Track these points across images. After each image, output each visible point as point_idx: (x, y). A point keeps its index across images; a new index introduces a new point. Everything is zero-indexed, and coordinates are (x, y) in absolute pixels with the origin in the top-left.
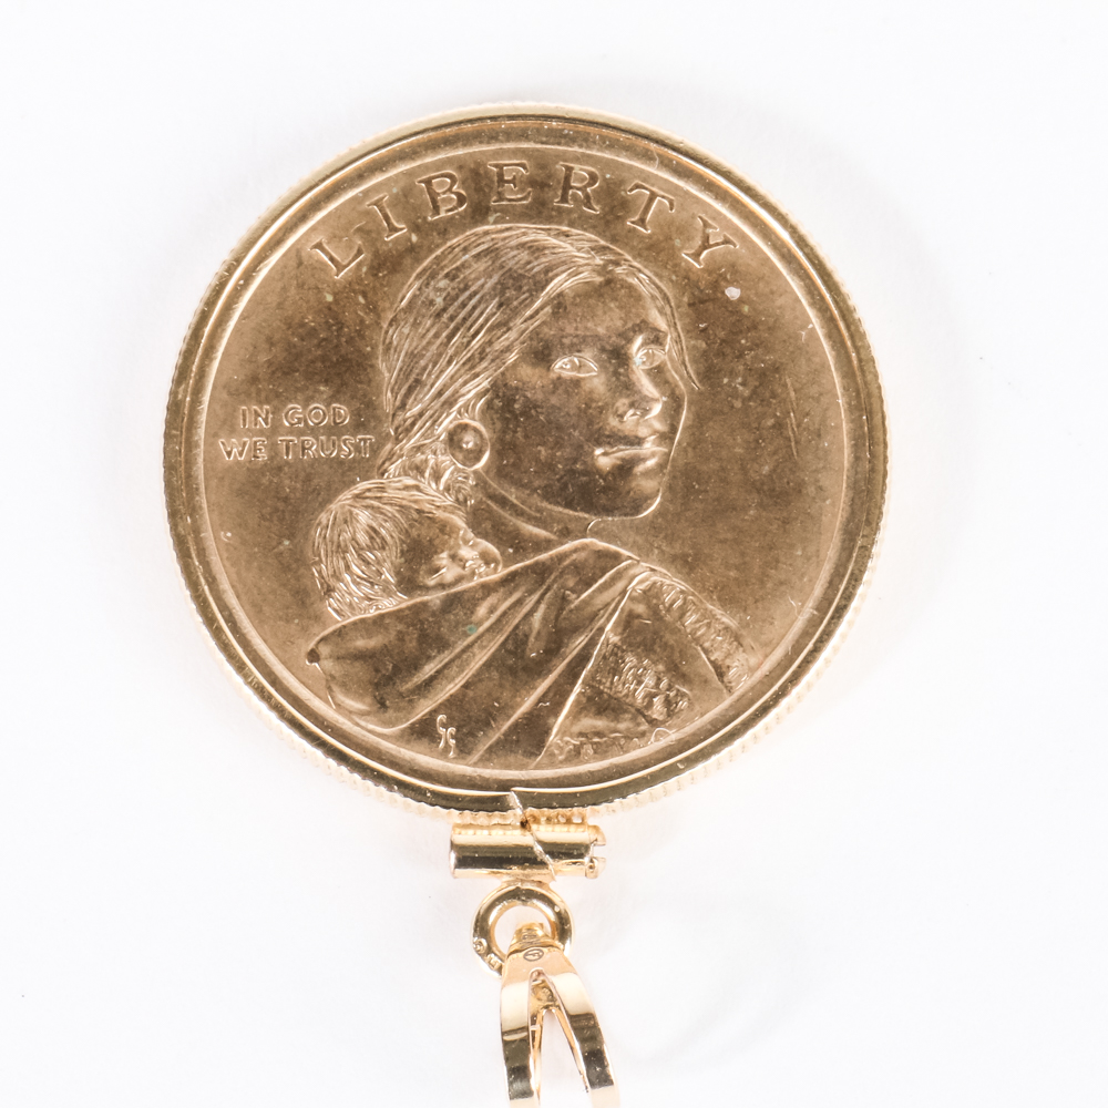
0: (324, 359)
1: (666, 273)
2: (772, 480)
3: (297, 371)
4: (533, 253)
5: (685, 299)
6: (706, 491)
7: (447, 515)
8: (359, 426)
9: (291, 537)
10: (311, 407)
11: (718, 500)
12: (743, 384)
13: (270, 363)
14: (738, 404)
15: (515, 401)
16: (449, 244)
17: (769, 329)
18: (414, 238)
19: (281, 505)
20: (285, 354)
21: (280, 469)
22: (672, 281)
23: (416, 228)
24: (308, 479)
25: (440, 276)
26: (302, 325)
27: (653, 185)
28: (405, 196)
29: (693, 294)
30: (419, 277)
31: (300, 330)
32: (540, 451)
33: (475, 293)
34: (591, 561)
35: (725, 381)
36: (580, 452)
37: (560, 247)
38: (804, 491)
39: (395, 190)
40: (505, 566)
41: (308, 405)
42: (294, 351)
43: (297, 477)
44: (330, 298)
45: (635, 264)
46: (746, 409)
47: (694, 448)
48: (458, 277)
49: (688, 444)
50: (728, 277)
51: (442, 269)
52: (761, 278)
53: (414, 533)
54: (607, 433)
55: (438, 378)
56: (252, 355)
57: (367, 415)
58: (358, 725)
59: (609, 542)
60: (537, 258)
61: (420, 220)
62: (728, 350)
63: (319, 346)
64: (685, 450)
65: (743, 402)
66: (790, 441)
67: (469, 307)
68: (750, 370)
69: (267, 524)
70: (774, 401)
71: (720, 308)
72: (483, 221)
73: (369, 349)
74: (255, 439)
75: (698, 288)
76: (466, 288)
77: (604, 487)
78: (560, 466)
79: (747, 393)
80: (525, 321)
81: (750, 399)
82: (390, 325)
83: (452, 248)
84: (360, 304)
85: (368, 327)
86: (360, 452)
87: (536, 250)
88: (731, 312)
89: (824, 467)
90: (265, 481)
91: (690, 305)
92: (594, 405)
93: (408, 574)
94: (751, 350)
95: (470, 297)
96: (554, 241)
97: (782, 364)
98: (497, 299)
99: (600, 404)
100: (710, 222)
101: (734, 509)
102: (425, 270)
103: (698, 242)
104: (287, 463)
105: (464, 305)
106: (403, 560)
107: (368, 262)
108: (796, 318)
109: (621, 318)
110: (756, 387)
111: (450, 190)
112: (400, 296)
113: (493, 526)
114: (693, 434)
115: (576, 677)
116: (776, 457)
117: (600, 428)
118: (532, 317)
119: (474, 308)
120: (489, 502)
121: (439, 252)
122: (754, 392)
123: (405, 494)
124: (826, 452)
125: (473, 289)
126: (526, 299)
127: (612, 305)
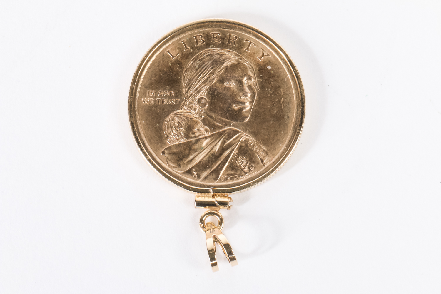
0: (168, 79)
1: (253, 62)
2: (277, 114)
3: (162, 82)
4: (221, 56)
5: (257, 69)
6: (261, 116)
7: (197, 119)
8: (176, 97)
9: (159, 123)
10: (165, 91)
11: (263, 119)
12: (271, 90)
13: (155, 80)
14: (269, 95)
15: (215, 92)
16: (200, 52)
17: (278, 77)
18: (192, 51)
19: (157, 115)
20: (159, 78)
21: (157, 106)
22: (254, 64)
23: (192, 48)
24: (163, 109)
25: (198, 60)
26: (163, 71)
27: (251, 40)
28: (190, 40)
29: (259, 67)
30: (192, 60)
31: (163, 72)
32: (220, 105)
33: (206, 65)
34: (232, 132)
35: (266, 89)
36: (230, 106)
37: (227, 54)
38: (284, 117)
39: (187, 38)
40: (211, 133)
41: (164, 91)
42: (161, 77)
43: (161, 108)
44: (170, 65)
45: (245, 59)
46: (271, 96)
47: (258, 106)
48: (202, 61)
49: (257, 105)
50: (268, 64)
51: (198, 58)
52: (276, 65)
53: (189, 123)
54: (237, 101)
55: (196, 85)
56: (151, 78)
57: (178, 94)
58: (174, 170)
59: (236, 128)
60: (222, 57)
61: (193, 46)
62: (267, 82)
63: (167, 76)
64: (256, 106)
65: (270, 95)
66: (281, 105)
67: (204, 68)
68: (273, 87)
69: (153, 120)
70: (278, 95)
71: (266, 71)
72: (209, 47)
73: (179, 78)
74: (151, 99)
75: (261, 66)
76: (204, 63)
77: (236, 114)
78: (225, 109)
79: (271, 93)
80: (218, 72)
81: (272, 94)
82: (185, 72)
83: (201, 53)
84: (178, 66)
85: (180, 72)
86: (176, 103)
87: (221, 55)
88: (268, 72)
89: (290, 112)
90: (153, 109)
91: (258, 70)
92: (234, 94)
93: (187, 134)
94: (273, 82)
95: (205, 66)
96: (226, 53)
97: (280, 86)
98: (211, 67)
99: (236, 94)
100: (264, 50)
101: (267, 121)
102: (194, 59)
103: (261, 55)
104: (158, 105)
105: (203, 68)
106: (186, 130)
107: (180, 56)
108: (284, 75)
109: (241, 73)
110: (274, 91)
111: (201, 39)
112: (188, 65)
113: (208, 123)
114: (258, 102)
115: (227, 161)
116: (278, 109)
117: (235, 100)
118: (220, 71)
119: (206, 69)
120: (207, 117)
121: (197, 54)
122: (273, 92)
123: (187, 114)
124: (290, 108)
125: (206, 64)
126: (218, 67)
127: (239, 69)
